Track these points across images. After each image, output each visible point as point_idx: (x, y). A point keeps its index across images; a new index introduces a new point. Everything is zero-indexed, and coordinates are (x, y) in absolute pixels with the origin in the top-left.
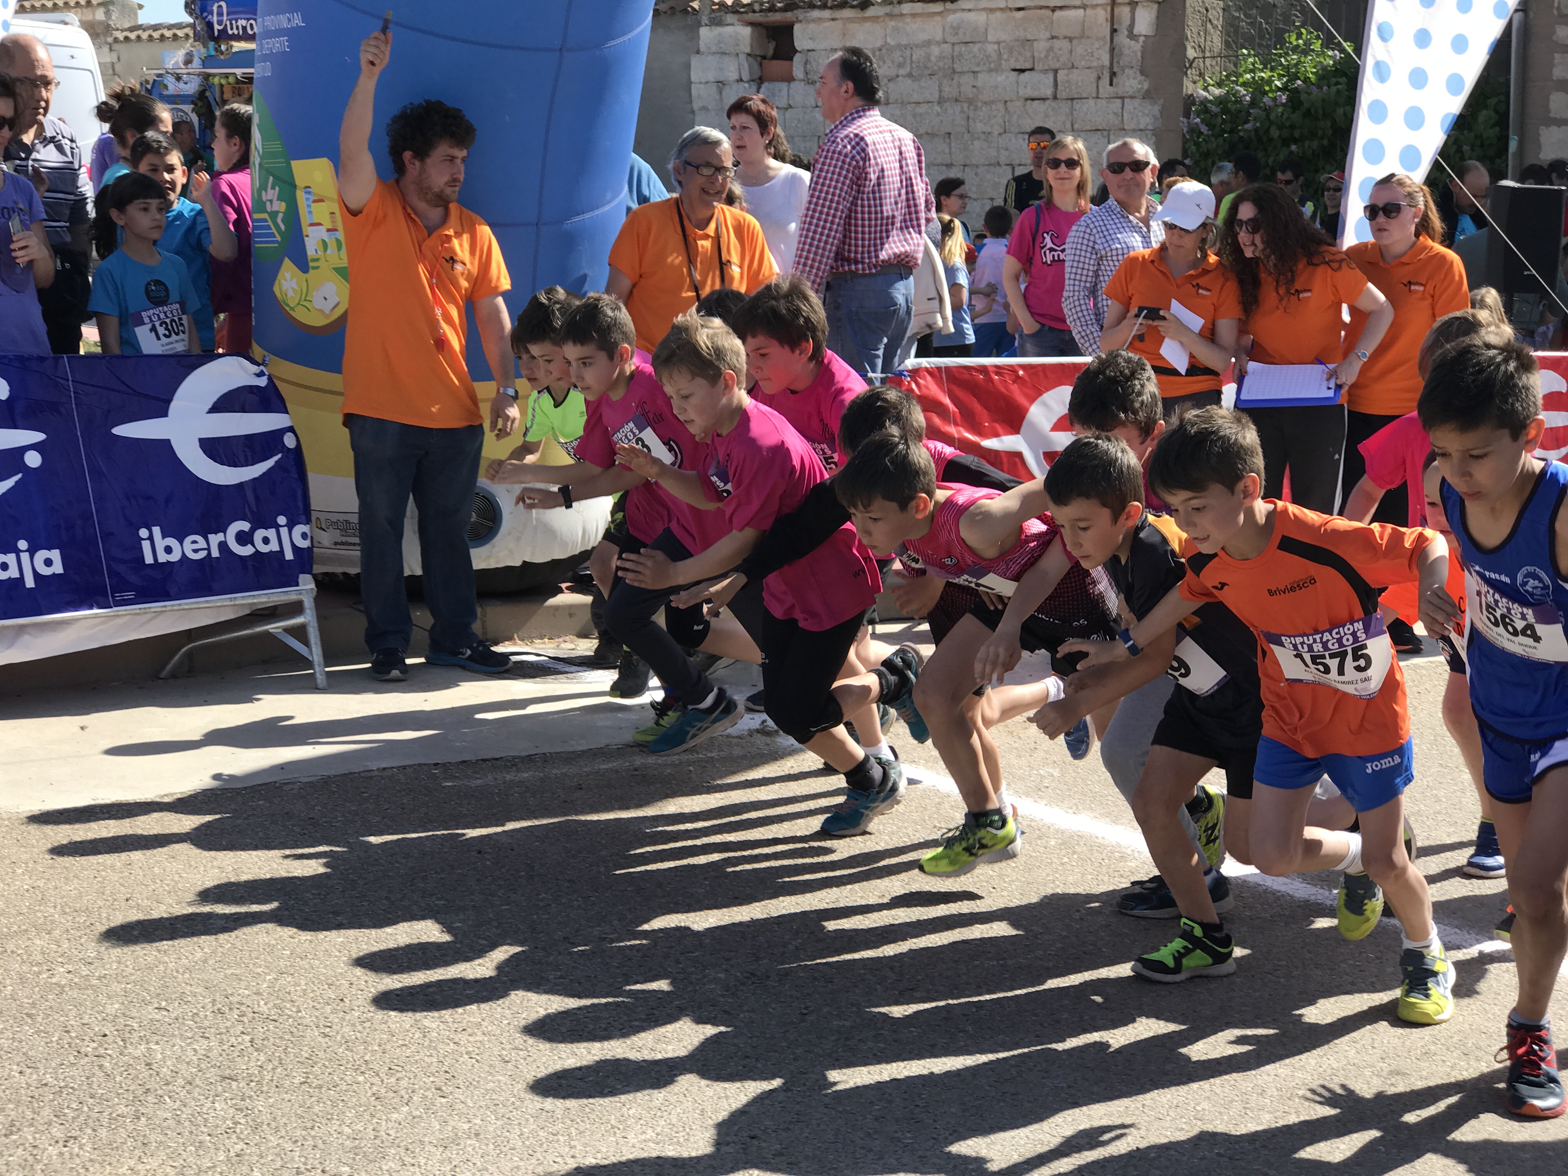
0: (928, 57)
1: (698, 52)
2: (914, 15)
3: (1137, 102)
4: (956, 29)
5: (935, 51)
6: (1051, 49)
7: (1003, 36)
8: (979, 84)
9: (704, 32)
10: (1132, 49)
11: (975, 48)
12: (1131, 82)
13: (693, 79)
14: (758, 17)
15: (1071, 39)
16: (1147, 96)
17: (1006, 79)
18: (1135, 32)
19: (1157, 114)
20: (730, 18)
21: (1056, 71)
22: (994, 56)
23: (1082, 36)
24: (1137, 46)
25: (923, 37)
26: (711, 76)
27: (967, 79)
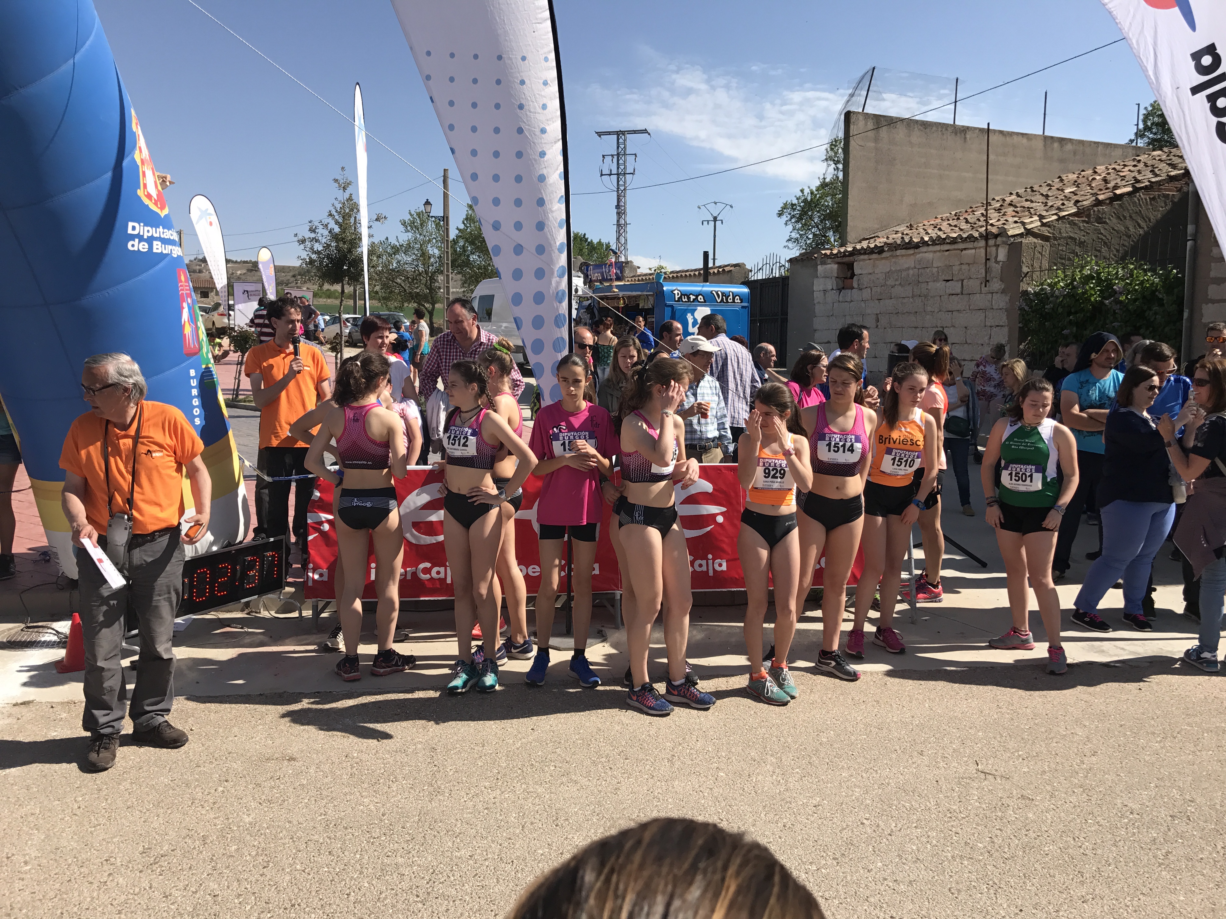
0: (908, 275)
1: (817, 277)
2: (903, 256)
3: (999, 295)
4: (920, 261)
5: (911, 272)
6: (961, 270)
7: (940, 264)
8: (929, 288)
9: (819, 267)
10: (996, 268)
11: (928, 270)
12: (996, 285)
13: (815, 289)
14: (839, 260)
15: (969, 264)
16: (1003, 292)
17: (940, 285)
18: (998, 259)
19: (1008, 301)
20: (829, 261)
21: (963, 281)
22: (936, 274)
23: (974, 263)
24: (998, 267)
25: (906, 266)
26: (821, 288)
27: (924, 285)
